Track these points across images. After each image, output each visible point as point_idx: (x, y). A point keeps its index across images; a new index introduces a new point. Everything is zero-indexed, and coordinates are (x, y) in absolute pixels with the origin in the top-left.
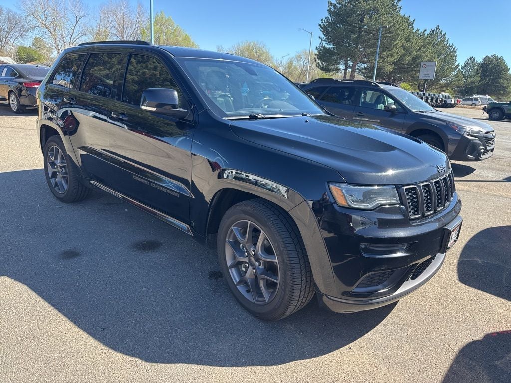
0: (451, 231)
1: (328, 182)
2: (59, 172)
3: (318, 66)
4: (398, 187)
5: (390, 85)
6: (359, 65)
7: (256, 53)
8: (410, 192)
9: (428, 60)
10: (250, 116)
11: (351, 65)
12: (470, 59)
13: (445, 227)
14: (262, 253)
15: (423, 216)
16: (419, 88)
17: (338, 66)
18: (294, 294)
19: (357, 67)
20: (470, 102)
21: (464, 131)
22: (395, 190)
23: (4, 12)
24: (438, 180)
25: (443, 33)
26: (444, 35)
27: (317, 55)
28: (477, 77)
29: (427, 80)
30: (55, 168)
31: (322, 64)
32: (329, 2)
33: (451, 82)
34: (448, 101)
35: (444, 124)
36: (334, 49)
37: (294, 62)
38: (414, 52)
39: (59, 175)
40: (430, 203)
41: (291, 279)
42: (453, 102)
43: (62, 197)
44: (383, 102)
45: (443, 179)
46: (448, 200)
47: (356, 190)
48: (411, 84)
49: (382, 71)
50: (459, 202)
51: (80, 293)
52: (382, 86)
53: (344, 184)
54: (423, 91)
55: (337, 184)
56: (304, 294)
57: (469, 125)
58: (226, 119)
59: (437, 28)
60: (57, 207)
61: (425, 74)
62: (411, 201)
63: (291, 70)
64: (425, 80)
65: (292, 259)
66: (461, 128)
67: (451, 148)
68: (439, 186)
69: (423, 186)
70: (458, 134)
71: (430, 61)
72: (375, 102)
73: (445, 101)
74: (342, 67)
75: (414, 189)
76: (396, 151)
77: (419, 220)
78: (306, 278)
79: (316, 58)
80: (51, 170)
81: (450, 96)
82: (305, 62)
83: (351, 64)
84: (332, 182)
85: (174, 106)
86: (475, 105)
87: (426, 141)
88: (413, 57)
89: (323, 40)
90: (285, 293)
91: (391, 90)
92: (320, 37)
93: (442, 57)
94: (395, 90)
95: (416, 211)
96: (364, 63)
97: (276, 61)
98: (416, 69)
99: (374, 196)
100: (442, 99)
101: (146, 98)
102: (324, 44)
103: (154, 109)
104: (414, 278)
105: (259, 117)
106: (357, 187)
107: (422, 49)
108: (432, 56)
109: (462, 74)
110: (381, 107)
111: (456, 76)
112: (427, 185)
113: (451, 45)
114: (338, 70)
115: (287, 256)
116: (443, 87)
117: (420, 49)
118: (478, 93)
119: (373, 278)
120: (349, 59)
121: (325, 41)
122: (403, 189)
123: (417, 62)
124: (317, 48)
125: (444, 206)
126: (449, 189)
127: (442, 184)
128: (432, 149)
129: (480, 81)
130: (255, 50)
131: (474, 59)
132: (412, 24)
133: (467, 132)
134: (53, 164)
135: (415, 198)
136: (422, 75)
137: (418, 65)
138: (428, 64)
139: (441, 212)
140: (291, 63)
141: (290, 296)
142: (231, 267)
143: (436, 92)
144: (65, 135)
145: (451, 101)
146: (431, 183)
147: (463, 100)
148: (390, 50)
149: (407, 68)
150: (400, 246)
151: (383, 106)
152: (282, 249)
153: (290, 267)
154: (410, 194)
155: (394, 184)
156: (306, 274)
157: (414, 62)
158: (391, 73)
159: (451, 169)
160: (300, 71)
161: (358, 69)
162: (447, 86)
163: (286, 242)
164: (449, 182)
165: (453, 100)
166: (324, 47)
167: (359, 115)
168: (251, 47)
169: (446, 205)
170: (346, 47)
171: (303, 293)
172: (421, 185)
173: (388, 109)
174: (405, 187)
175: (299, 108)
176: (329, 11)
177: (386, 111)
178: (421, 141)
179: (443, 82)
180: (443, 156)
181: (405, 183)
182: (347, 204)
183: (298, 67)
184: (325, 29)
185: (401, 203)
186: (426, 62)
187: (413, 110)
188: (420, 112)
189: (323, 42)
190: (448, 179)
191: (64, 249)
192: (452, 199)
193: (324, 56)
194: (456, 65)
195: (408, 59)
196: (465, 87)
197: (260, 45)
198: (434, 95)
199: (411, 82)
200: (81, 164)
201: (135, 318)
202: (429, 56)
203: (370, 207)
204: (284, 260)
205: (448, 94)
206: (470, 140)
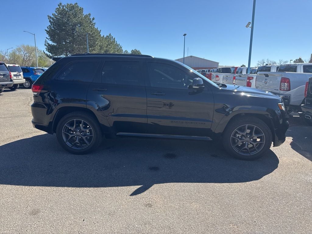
25: (113, 38)
26: (114, 39)
32: (48, 16)
59: (110, 35)
107: (108, 46)
113: (118, 44)
117: (107, 46)
131: (127, 51)
132: (100, 32)
176: (50, 21)
184: (48, 32)
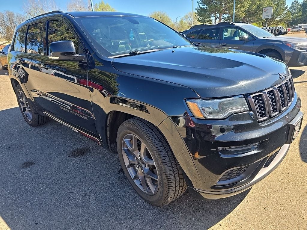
0: (295, 126)
1: (185, 99)
2: (26, 107)
3: (198, 20)
4: (246, 96)
5: (242, 23)
6: (223, 16)
7: (160, 18)
8: (257, 99)
9: (267, 6)
10: (130, 53)
11: (218, 17)
12: (295, 2)
13: (289, 123)
14: (145, 159)
15: (270, 117)
16: (263, 25)
17: (210, 18)
18: (170, 190)
19: (222, 17)
20: (297, 29)
21: (296, 47)
22: (244, 99)
23: (15, 15)
24: (281, 86)
27: (197, 13)
28: (300, 13)
29: (268, 19)
30: (24, 105)
31: (200, 18)
33: (283, 18)
34: (282, 31)
35: (281, 43)
36: (207, 8)
37: (184, 20)
38: (258, 2)
39: (27, 109)
40: (276, 105)
41: (165, 179)
42: (285, 31)
43: (31, 123)
44: (239, 35)
45: (285, 84)
46: (290, 100)
47: (210, 104)
48: (257, 23)
49: (238, 17)
50: (299, 99)
51: (27, 195)
52: (237, 24)
53: (199, 99)
54: (266, 26)
55: (192, 100)
56: (179, 188)
57: (299, 42)
58: (111, 57)
60: (28, 130)
61: (266, 15)
62: (259, 106)
63: (182, 25)
64: (266, 19)
65: (165, 164)
66: (293, 45)
67: (288, 59)
68: (282, 90)
69: (268, 92)
70: (291, 49)
71: (268, 6)
72: (233, 35)
73: (280, 31)
74: (213, 18)
75: (260, 96)
76: (244, 66)
77: (267, 121)
78: (179, 176)
79: (196, 15)
80: (22, 107)
81: (283, 27)
82: (191, 19)
83: (218, 15)
84: (188, 99)
85: (72, 53)
86: (300, 31)
87: (268, 56)
88: (258, 6)
89: (200, 3)
90: (163, 189)
91: (243, 26)
92: (197, 2)
93: (276, 3)
94: (246, 26)
95: (264, 114)
96: (226, 14)
97: (173, 21)
98: (260, 13)
99: (226, 107)
100: (278, 30)
101: (52, 50)
102: (201, 6)
103: (58, 58)
104: (266, 166)
105: (137, 53)
106: (210, 101)
108: (270, 3)
109: (290, 12)
110: (237, 38)
111: (286, 14)
112: (272, 91)
114: (211, 21)
115: (161, 162)
116: (278, 22)
118: (301, 23)
119: (231, 173)
120: (217, 13)
121: (201, 3)
122: (251, 97)
123: (260, 8)
124: (196, 9)
125: (288, 106)
126: (291, 90)
127: (284, 88)
128: (274, 61)
129: (302, 15)
130: (159, 16)
131: (297, 1)
133: (298, 47)
134: (23, 103)
135: (262, 104)
136: (264, 16)
137: (261, 10)
138: (267, 8)
139: (286, 111)
140: (182, 21)
141: (168, 191)
142: (129, 167)
143: (274, 26)
144: (22, 83)
145: (284, 30)
146: (275, 88)
147: (292, 29)
148: (242, 3)
149: (254, 13)
150: (252, 145)
151: (238, 37)
152: (156, 156)
153: (164, 170)
154: (257, 101)
155: (243, 95)
156: (179, 173)
157: (258, 9)
158: (244, 18)
159: (290, 75)
160: (188, 25)
161: (223, 18)
162: (280, 21)
163: (159, 151)
164: (289, 85)
165: (285, 29)
166: (201, 8)
167: (223, 46)
168: (157, 15)
169: (289, 104)
170: (214, 5)
171: (177, 188)
172: (266, 91)
173: (242, 40)
174: (252, 96)
175: (173, 44)
177: (241, 40)
178: (265, 56)
179: (278, 19)
180: (284, 65)
181: (252, 92)
182: (202, 116)
183: (187, 22)
185: (250, 109)
186: (266, 7)
187: (259, 37)
188: (264, 38)
189: (199, 4)
190: (289, 83)
191: (25, 160)
192: (293, 98)
193: (201, 12)
194: (286, 7)
195: (254, 7)
196: (293, 21)
197: (162, 13)
198: (273, 28)
199: (258, 22)
200: (34, 100)
201: (61, 212)
202: (267, 3)
203: (222, 116)
204: (159, 165)
205: (282, 26)
206: (300, 52)
